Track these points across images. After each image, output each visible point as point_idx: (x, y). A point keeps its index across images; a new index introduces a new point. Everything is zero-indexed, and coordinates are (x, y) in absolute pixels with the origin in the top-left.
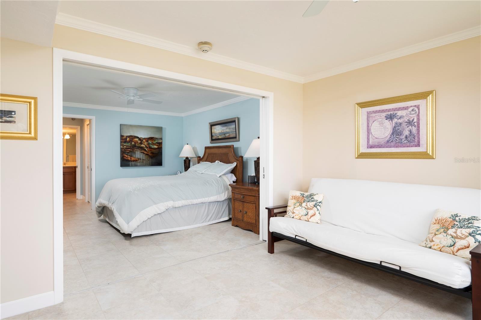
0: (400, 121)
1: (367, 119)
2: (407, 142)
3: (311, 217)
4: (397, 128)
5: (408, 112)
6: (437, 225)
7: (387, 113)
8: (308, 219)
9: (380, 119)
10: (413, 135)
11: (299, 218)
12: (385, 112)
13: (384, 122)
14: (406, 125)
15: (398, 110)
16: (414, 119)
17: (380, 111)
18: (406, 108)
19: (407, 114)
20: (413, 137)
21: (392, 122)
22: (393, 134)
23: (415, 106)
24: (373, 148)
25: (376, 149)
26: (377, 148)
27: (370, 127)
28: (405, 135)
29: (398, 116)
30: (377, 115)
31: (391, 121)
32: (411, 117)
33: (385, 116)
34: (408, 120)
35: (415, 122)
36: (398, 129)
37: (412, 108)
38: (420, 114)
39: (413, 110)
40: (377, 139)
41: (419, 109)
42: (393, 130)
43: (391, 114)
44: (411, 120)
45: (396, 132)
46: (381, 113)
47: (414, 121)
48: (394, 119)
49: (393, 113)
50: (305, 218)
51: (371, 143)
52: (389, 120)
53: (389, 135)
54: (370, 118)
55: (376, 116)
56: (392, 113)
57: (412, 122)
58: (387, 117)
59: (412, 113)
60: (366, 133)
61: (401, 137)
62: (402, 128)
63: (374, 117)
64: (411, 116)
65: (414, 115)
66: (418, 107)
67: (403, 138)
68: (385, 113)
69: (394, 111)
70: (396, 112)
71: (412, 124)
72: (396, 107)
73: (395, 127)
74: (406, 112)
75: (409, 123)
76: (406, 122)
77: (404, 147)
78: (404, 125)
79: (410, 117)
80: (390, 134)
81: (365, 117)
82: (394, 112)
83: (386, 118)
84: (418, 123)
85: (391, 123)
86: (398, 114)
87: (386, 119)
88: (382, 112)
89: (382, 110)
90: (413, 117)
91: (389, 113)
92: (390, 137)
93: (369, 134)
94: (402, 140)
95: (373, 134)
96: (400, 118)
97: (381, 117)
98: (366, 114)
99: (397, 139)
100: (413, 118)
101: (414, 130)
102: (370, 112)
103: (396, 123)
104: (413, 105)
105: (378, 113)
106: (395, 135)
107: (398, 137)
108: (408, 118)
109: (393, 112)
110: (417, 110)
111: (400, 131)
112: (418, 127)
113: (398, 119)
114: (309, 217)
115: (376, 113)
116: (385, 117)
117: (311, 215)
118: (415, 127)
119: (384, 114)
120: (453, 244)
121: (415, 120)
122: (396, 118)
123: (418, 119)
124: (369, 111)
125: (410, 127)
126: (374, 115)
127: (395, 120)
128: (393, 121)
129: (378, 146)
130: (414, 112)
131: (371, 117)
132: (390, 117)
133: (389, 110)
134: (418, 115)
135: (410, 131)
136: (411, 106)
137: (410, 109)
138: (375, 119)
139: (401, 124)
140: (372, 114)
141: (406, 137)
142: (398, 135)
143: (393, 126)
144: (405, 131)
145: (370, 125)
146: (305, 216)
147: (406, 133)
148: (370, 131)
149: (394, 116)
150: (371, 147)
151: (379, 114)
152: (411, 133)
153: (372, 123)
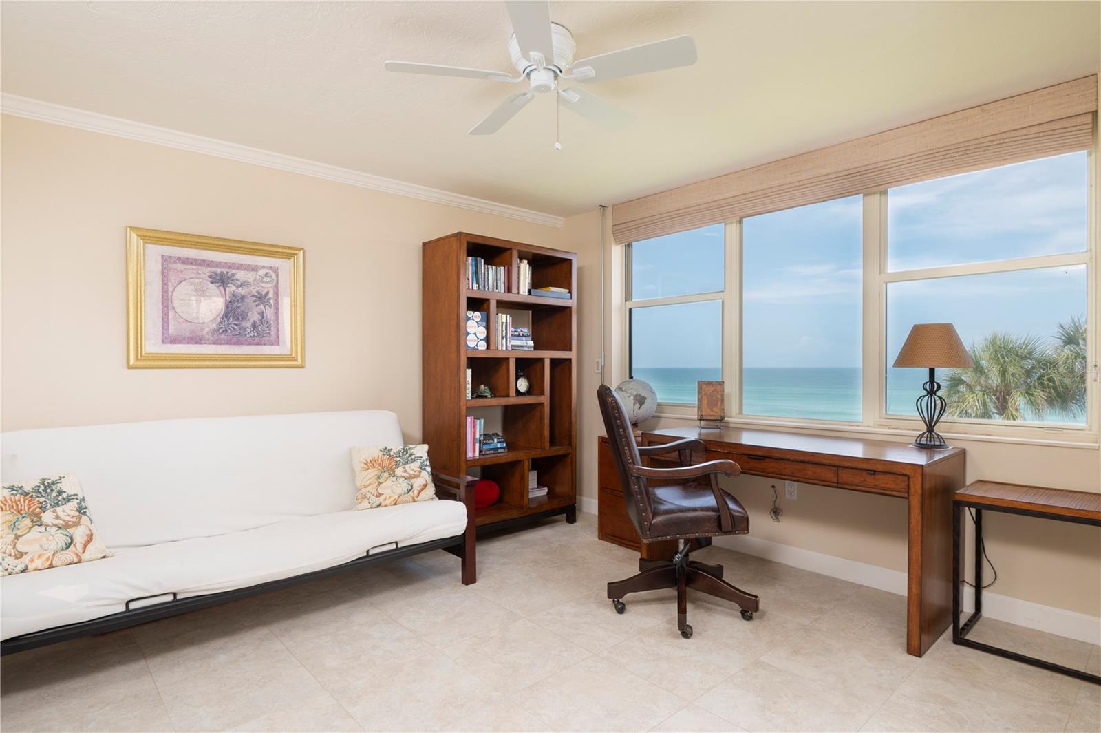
0: (241, 291)
1: (162, 274)
2: (256, 334)
3: (85, 547)
4: (235, 305)
5: (258, 277)
6: (373, 469)
7: (214, 269)
8: (78, 555)
9: (196, 280)
10: (267, 323)
11: (49, 563)
12: (208, 265)
13: (207, 288)
14: (254, 301)
15: (238, 269)
16: (268, 292)
17: (195, 262)
18: (255, 269)
19: (255, 280)
20: (268, 327)
21: (225, 290)
22: (226, 315)
23: (271, 268)
24: (180, 343)
25: (186, 345)
26: (188, 343)
27: (170, 294)
28: (251, 321)
29: (237, 280)
30: (189, 270)
31: (221, 288)
32: (264, 288)
33: (208, 274)
34: (258, 292)
35: (270, 299)
36: (238, 307)
37: (264, 271)
38: (279, 286)
39: (266, 275)
40: (189, 324)
41: (277, 276)
42: (227, 307)
43: (222, 274)
44: (263, 293)
45: (233, 312)
46: (200, 268)
47: (269, 297)
48: (229, 285)
49: (227, 272)
50: (69, 555)
51: (172, 330)
52: (217, 284)
53: (217, 316)
54: (171, 273)
55: (186, 269)
56: (225, 270)
57: (265, 297)
58: (214, 279)
59: (264, 280)
60: (160, 306)
61: (244, 324)
62: (246, 306)
63: (182, 272)
64: (263, 285)
65: (269, 285)
66: (276, 271)
67: (247, 326)
68: (209, 269)
69: (230, 267)
70: (234, 271)
71: (266, 301)
72: (234, 261)
73: (230, 301)
74: (254, 275)
75: (260, 298)
76: (254, 296)
77: (250, 344)
78: (250, 300)
79: (262, 287)
80: (221, 315)
81: (158, 267)
82: (229, 270)
83: (210, 280)
84: (277, 303)
85: (223, 292)
86: (237, 277)
87: (212, 283)
88: (200, 265)
89: (201, 260)
90: (268, 288)
91: (219, 271)
92: (221, 323)
93: (168, 308)
94: (245, 329)
95: (179, 310)
96: (241, 286)
97: (198, 276)
98: (160, 261)
99: (236, 327)
100: (266, 290)
101: (269, 313)
102: (170, 257)
103: (234, 295)
104: (268, 265)
105: (192, 264)
106: (231, 320)
107: (237, 323)
108: (257, 289)
109: (227, 270)
110: (274, 277)
111: (242, 311)
112: (277, 309)
113: (237, 287)
114: (80, 548)
115: (187, 264)
116: (210, 277)
117: (83, 542)
118: (270, 307)
119: (208, 271)
120: (410, 488)
121: (271, 295)
122: (234, 285)
123: (276, 294)
124: (166, 254)
125: (262, 306)
126: (180, 267)
127: (231, 288)
128: (227, 289)
129: (192, 339)
130: (269, 280)
131: (173, 269)
132: (222, 280)
133: (218, 265)
134: (276, 286)
135: (262, 314)
136: (264, 267)
137: (262, 272)
138: (184, 276)
139: (243, 297)
140: (175, 262)
141: (254, 326)
142: (238, 319)
143: (227, 298)
144: (253, 313)
145: (170, 289)
146: (67, 548)
147: (253, 316)
148: (170, 303)
149: (229, 278)
150: (175, 341)
151: (194, 267)
152: (263, 318)
153: (175, 285)
